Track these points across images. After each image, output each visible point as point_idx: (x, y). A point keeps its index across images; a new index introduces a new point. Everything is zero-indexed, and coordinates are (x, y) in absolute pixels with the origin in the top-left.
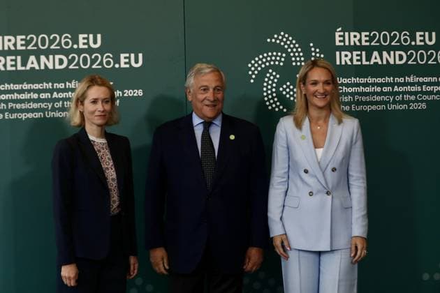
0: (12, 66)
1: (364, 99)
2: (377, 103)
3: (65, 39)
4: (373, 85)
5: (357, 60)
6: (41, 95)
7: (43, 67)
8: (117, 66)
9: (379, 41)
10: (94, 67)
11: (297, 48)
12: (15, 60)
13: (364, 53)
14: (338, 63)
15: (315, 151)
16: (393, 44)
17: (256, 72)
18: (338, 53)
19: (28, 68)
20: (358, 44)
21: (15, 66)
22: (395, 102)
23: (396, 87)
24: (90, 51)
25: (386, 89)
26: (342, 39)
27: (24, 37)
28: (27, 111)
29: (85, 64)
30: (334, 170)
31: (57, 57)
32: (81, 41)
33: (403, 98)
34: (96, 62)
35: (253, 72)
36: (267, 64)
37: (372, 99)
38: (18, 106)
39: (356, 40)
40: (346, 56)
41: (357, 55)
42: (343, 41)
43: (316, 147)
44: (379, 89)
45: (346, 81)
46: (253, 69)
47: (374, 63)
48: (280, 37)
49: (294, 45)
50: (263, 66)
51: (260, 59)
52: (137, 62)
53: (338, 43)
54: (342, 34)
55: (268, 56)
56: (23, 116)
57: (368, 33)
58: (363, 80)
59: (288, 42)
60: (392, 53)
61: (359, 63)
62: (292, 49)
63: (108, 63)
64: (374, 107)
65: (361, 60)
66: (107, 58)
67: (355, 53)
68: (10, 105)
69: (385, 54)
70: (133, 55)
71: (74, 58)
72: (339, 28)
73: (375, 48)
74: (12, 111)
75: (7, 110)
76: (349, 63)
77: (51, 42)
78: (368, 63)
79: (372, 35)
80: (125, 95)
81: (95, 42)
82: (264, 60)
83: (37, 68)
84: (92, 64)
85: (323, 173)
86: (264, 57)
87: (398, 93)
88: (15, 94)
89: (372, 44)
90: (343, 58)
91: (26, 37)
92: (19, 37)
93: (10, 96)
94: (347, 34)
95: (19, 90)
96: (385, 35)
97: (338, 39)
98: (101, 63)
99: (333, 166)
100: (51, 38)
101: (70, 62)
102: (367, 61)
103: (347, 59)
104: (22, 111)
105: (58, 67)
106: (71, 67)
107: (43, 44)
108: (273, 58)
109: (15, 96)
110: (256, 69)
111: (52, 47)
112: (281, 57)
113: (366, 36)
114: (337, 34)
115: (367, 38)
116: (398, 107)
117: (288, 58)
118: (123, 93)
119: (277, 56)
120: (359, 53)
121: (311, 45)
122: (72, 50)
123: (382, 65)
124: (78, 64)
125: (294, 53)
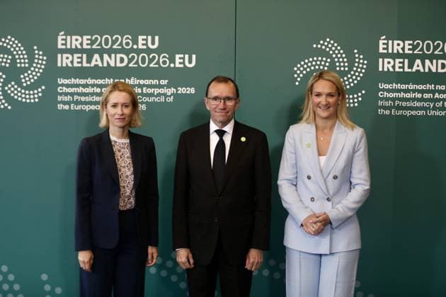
0: (78, 63)
1: (404, 104)
2: (417, 109)
3: (126, 40)
4: (414, 91)
5: (400, 67)
6: (103, 89)
7: (105, 65)
8: (172, 65)
9: (422, 50)
10: (151, 65)
11: (341, 54)
12: (81, 58)
13: (406, 61)
14: (381, 69)
15: (319, 159)
16: (436, 53)
17: (301, 75)
18: (381, 60)
19: (92, 65)
20: (401, 52)
21: (81, 62)
22: (435, 108)
23: (437, 94)
24: (148, 51)
25: (427, 96)
26: (385, 46)
27: (89, 37)
28: (91, 103)
29: (143, 62)
30: (335, 177)
31: (119, 56)
32: (141, 42)
33: (443, 104)
34: (153, 61)
35: (298, 75)
36: (312, 68)
37: (412, 104)
38: (83, 99)
39: (399, 48)
40: (389, 63)
41: (400, 63)
42: (387, 49)
43: (320, 154)
44: (419, 96)
45: (388, 86)
46: (298, 72)
47: (417, 70)
48: (326, 44)
49: (339, 51)
50: (308, 70)
51: (305, 63)
52: (190, 62)
53: (381, 51)
54: (386, 41)
55: (313, 60)
56: (87, 108)
57: (411, 42)
58: (404, 87)
59: (334, 48)
60: (434, 61)
61: (401, 70)
62: (337, 55)
63: (164, 62)
64: (413, 113)
65: (403, 67)
66: (163, 58)
67: (397, 60)
68: (76, 97)
69: (427, 62)
70: (187, 56)
71: (133, 57)
72: (383, 36)
73: (418, 56)
74: (77, 103)
75: (73, 102)
76: (391, 70)
77: (114, 42)
78: (410, 70)
79: (415, 44)
80: (179, 92)
81: (153, 43)
82: (309, 64)
83: (100, 65)
84: (150, 63)
85: (325, 180)
86: (309, 62)
87: (439, 100)
88: (81, 88)
89: (415, 52)
90: (385, 65)
91: (92, 37)
92: (85, 37)
93: (76, 89)
94: (390, 42)
95: (84, 84)
96: (428, 44)
97: (381, 46)
98: (158, 63)
99: (334, 174)
100: (114, 38)
101: (130, 61)
102: (409, 68)
103: (390, 66)
104: (86, 103)
105: (119, 65)
106: (131, 65)
107: (107, 43)
108: (318, 63)
109: (80, 90)
110: (301, 72)
111: (115, 47)
112: (326, 62)
113: (409, 45)
114: (381, 42)
115: (411, 47)
116: (438, 113)
117: (333, 63)
118: (177, 91)
119: (322, 60)
120: (401, 60)
121: (356, 51)
122: (132, 50)
123: (424, 72)
124: (137, 63)
125: (339, 58)
